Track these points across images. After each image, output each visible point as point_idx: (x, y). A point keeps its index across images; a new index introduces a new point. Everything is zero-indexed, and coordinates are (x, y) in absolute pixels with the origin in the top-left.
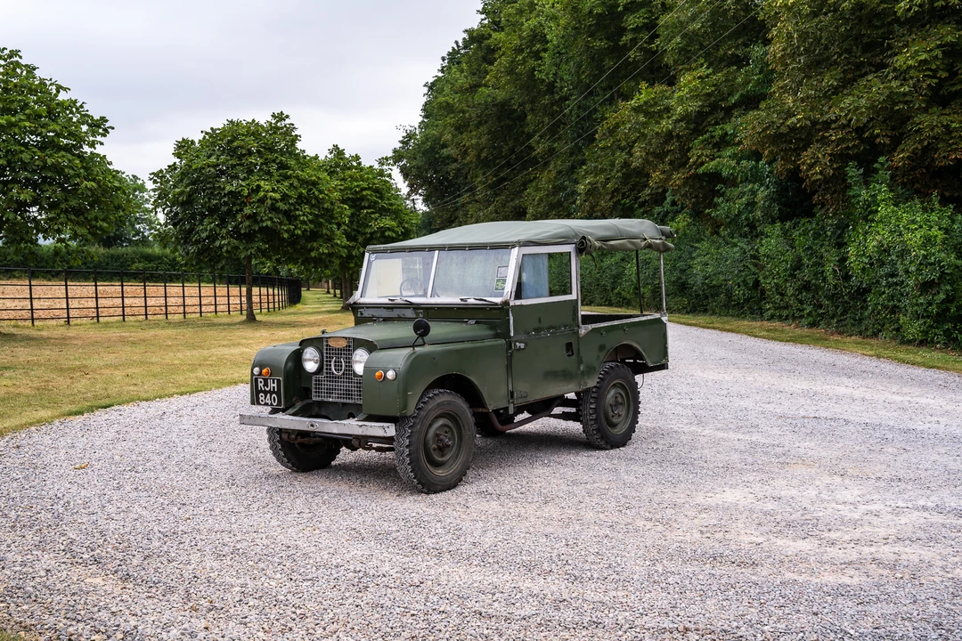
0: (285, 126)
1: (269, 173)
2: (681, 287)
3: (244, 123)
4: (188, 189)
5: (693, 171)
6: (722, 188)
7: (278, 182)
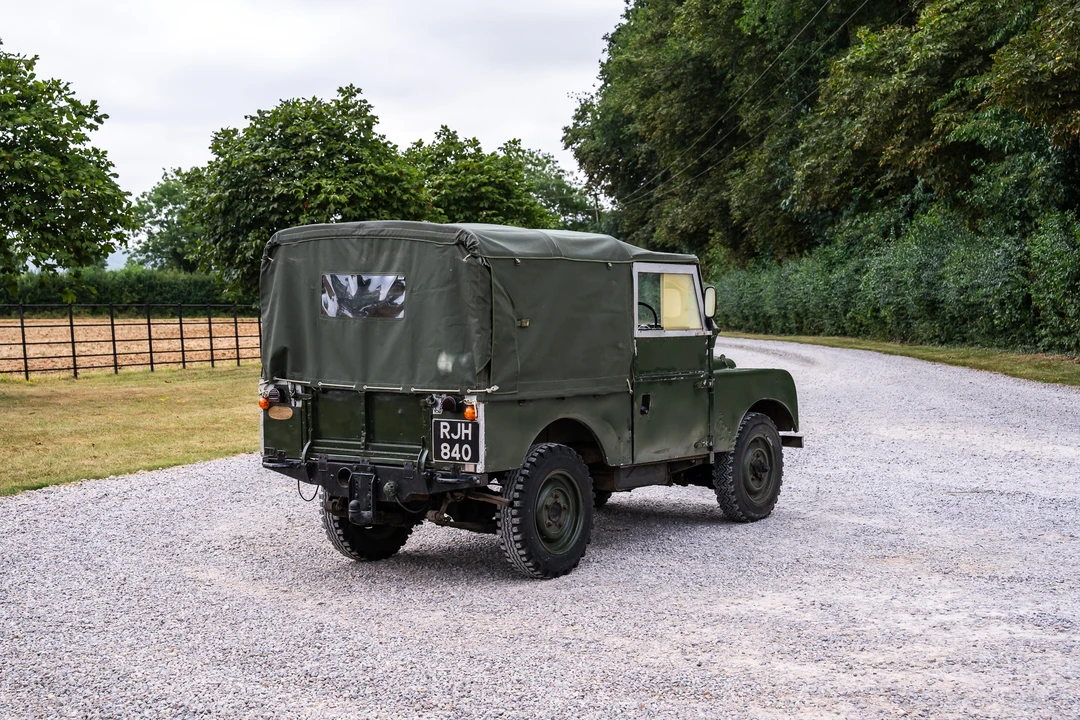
0: (356, 103)
1: (335, 169)
2: (932, 307)
3: (302, 101)
4: (227, 194)
5: (939, 143)
6: (981, 164)
7: (345, 179)
